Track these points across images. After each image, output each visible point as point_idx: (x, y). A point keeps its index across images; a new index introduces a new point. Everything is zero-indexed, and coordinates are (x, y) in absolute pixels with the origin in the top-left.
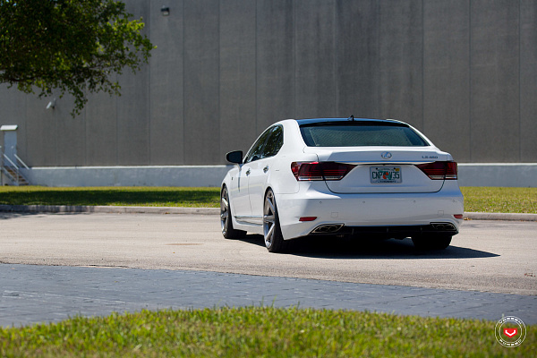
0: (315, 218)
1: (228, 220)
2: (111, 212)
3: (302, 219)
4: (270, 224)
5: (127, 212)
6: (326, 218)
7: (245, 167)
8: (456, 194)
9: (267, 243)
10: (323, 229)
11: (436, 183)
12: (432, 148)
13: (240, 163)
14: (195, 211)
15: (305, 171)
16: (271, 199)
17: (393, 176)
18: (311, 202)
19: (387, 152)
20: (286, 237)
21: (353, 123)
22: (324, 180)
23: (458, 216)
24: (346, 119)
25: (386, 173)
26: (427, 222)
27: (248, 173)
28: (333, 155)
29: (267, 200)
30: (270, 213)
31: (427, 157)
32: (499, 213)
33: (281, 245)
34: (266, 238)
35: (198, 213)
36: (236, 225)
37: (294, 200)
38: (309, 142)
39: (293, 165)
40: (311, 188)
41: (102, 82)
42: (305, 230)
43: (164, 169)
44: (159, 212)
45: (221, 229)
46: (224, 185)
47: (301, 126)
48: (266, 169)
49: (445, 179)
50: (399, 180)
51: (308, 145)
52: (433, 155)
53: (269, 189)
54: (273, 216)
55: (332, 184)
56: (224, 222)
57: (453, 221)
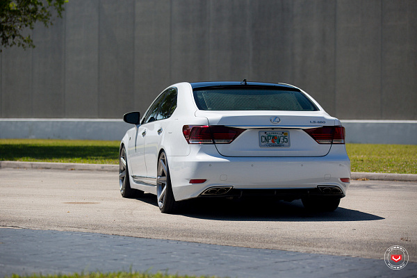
0: (205, 180)
1: (125, 179)
2: (19, 167)
3: (193, 181)
4: (163, 185)
5: (33, 168)
6: (215, 181)
7: (142, 128)
8: (342, 158)
9: (160, 203)
10: (212, 191)
11: (324, 148)
12: (321, 113)
13: (137, 123)
14: (100, 168)
15: (196, 134)
16: (164, 161)
17: (282, 140)
18: (201, 165)
19: (276, 117)
20: (177, 198)
21: (245, 87)
22: (214, 143)
23: (345, 180)
24: (238, 83)
25: (274, 137)
26: (314, 185)
27: (144, 134)
28: (224, 119)
29: (161, 161)
30: (163, 175)
31: (314, 122)
32: (396, 174)
33: (173, 206)
34: (159, 198)
35: (102, 170)
36: (133, 185)
37: (185, 162)
38: (201, 105)
39: (185, 127)
40: (202, 151)
41: (14, 37)
42: (195, 192)
43: (78, 122)
44: (65, 169)
45: (120, 187)
46: (123, 144)
47: (194, 90)
48: (160, 131)
49: (332, 143)
50: (287, 144)
51: (200, 108)
52: (322, 120)
53: (162, 150)
54: (165, 177)
55: (221, 147)
56: (122, 181)
57: (340, 185)
